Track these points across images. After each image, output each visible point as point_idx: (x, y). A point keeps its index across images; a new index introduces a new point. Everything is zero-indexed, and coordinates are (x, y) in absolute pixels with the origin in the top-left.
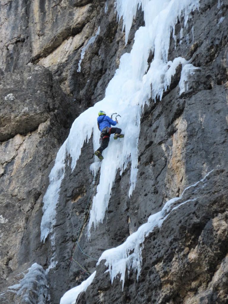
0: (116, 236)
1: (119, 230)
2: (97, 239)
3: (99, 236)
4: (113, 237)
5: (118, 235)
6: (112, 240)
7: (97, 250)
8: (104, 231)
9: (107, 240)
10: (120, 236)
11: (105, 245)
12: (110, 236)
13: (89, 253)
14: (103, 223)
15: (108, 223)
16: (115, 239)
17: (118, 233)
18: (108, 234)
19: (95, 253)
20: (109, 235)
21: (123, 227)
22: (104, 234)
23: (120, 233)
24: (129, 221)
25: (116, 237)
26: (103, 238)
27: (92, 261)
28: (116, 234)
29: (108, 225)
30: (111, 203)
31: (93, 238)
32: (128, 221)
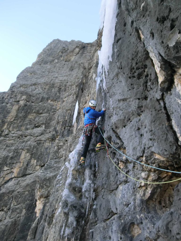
0: (134, 71)
1: (133, 59)
2: (113, 85)
3: (114, 81)
4: (130, 75)
5: (135, 68)
6: (129, 80)
7: (117, 102)
8: (117, 70)
9: (123, 83)
10: (138, 69)
11: (123, 91)
12: (126, 74)
13: (111, 108)
14: (113, 60)
15: (118, 56)
16: (134, 77)
17: (134, 65)
18: (122, 73)
19: (117, 108)
20: (124, 73)
21: (135, 52)
22: (117, 75)
23: (137, 63)
24: (142, 37)
25: (133, 74)
26: (118, 81)
27: (117, 121)
28: (132, 69)
29: (119, 60)
30: (117, 30)
31: (109, 86)
32: (140, 38)
